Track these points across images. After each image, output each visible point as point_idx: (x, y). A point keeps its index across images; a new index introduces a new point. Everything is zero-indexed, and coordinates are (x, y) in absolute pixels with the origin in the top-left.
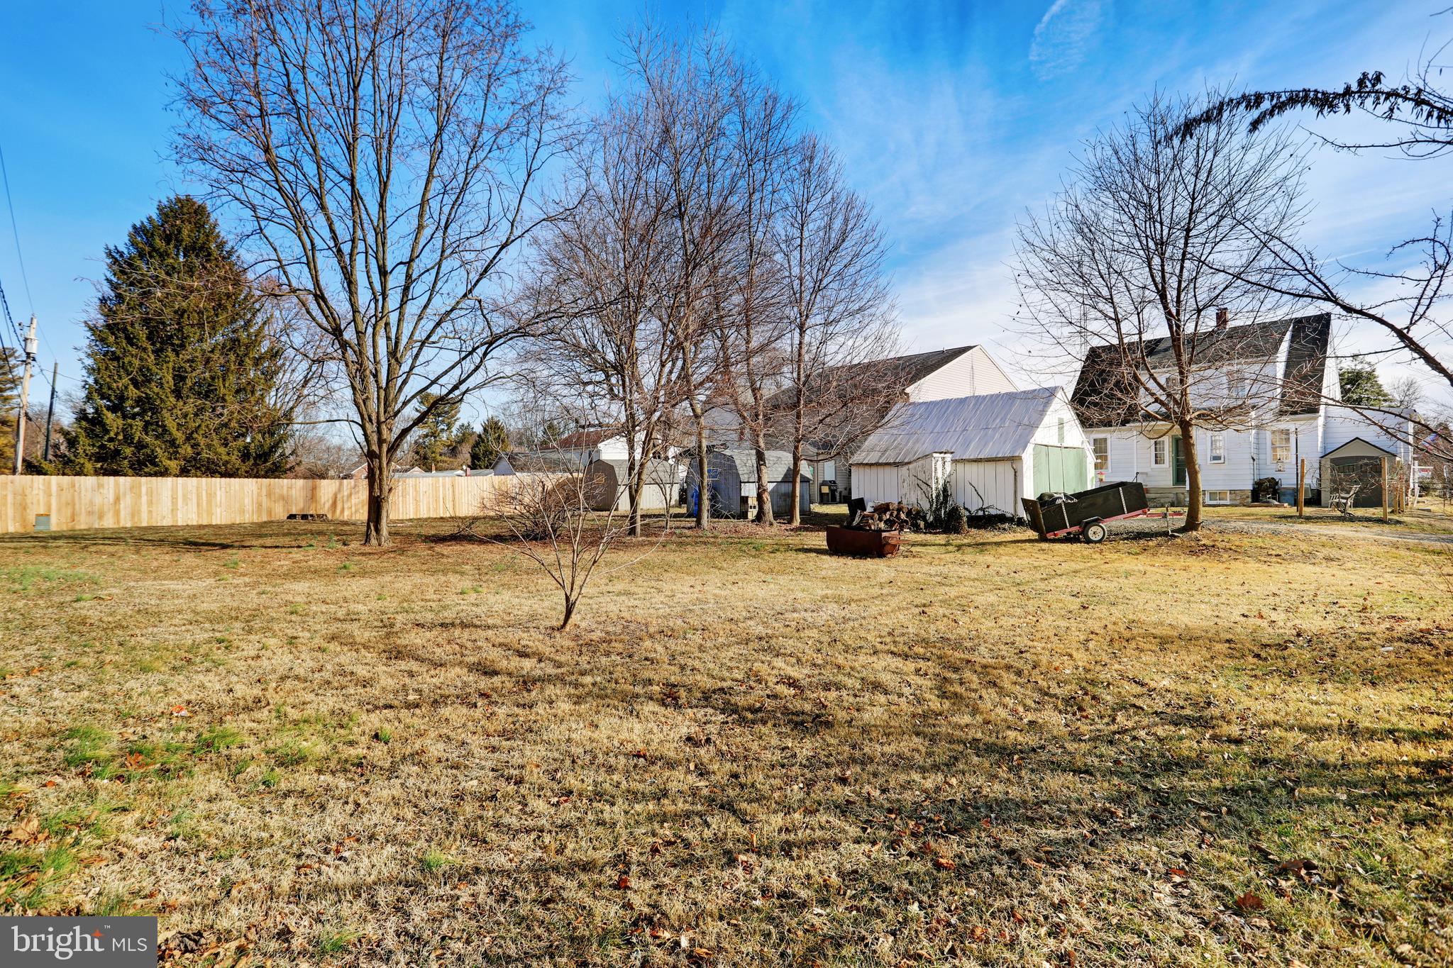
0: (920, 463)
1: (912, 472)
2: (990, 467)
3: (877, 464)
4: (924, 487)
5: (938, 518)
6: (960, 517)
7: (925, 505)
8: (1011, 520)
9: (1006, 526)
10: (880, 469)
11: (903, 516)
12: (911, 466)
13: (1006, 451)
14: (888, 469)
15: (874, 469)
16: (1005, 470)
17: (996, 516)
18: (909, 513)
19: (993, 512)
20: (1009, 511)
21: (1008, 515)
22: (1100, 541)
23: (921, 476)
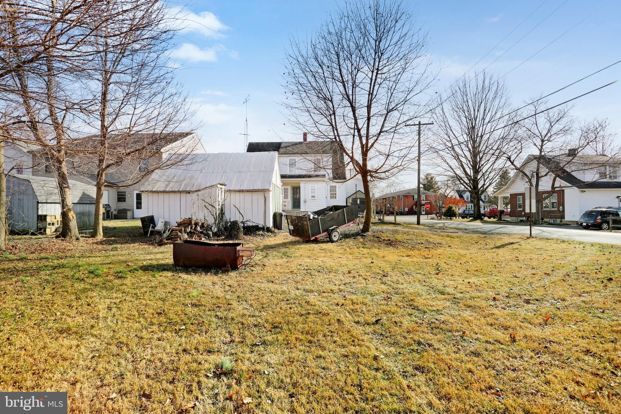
0: (207, 191)
1: (201, 197)
2: (248, 196)
3: (164, 192)
4: (210, 208)
5: (219, 230)
6: (239, 228)
7: (211, 221)
8: (263, 229)
9: (261, 232)
10: (166, 196)
11: (199, 229)
12: (199, 193)
13: (258, 186)
14: (172, 196)
15: (161, 196)
16: (259, 197)
17: (253, 227)
18: (202, 226)
19: (250, 224)
20: (261, 224)
21: (260, 226)
22: (337, 241)
23: (208, 200)
